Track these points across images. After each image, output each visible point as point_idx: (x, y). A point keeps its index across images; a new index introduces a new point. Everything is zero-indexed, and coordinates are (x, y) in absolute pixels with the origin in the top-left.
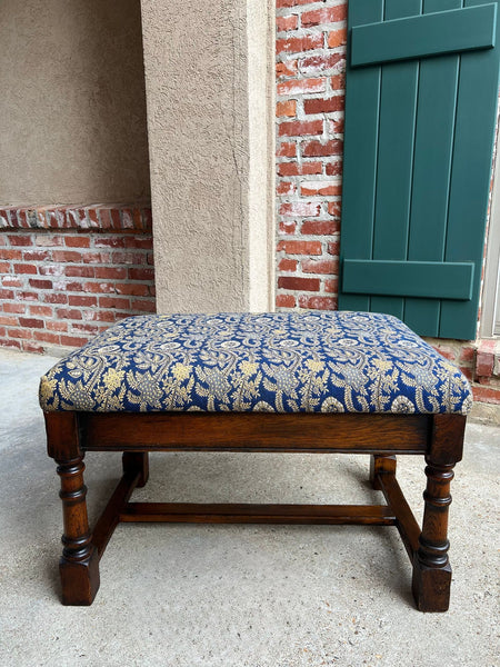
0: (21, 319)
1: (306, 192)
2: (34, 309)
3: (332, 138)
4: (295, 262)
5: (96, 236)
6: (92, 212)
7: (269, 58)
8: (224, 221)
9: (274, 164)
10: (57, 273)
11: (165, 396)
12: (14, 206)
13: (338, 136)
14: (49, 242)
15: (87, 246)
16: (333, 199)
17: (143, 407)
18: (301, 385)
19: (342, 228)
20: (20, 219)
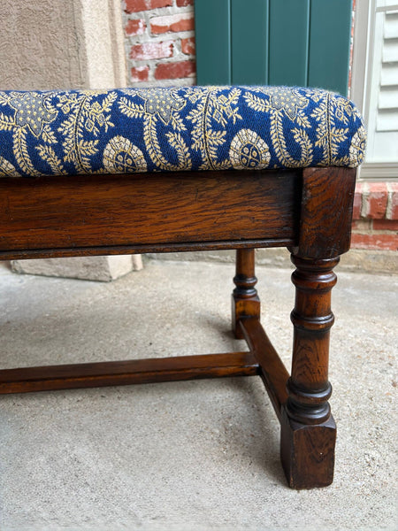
1: (157, 30)
8: (58, 52)
19: (198, 69)
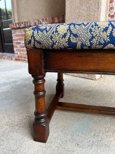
0: (26, 53)
6: (46, 19)
12: (25, 21)
20: (26, 24)
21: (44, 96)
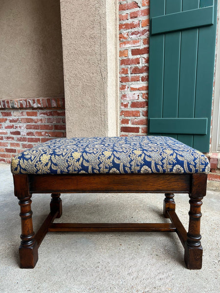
0: (6, 149)
1: (133, 89)
2: (12, 144)
3: (144, 65)
4: (128, 120)
5: (40, 111)
6: (38, 101)
7: (116, 31)
8: (97, 101)
9: (118, 77)
10: (22, 128)
11: (69, 166)
12: (4, 99)
13: (146, 64)
14: (19, 114)
15: (36, 116)
16: (144, 92)
17: (59, 172)
18: (132, 161)
19: (149, 104)
20: (6, 104)
21: (30, 217)
